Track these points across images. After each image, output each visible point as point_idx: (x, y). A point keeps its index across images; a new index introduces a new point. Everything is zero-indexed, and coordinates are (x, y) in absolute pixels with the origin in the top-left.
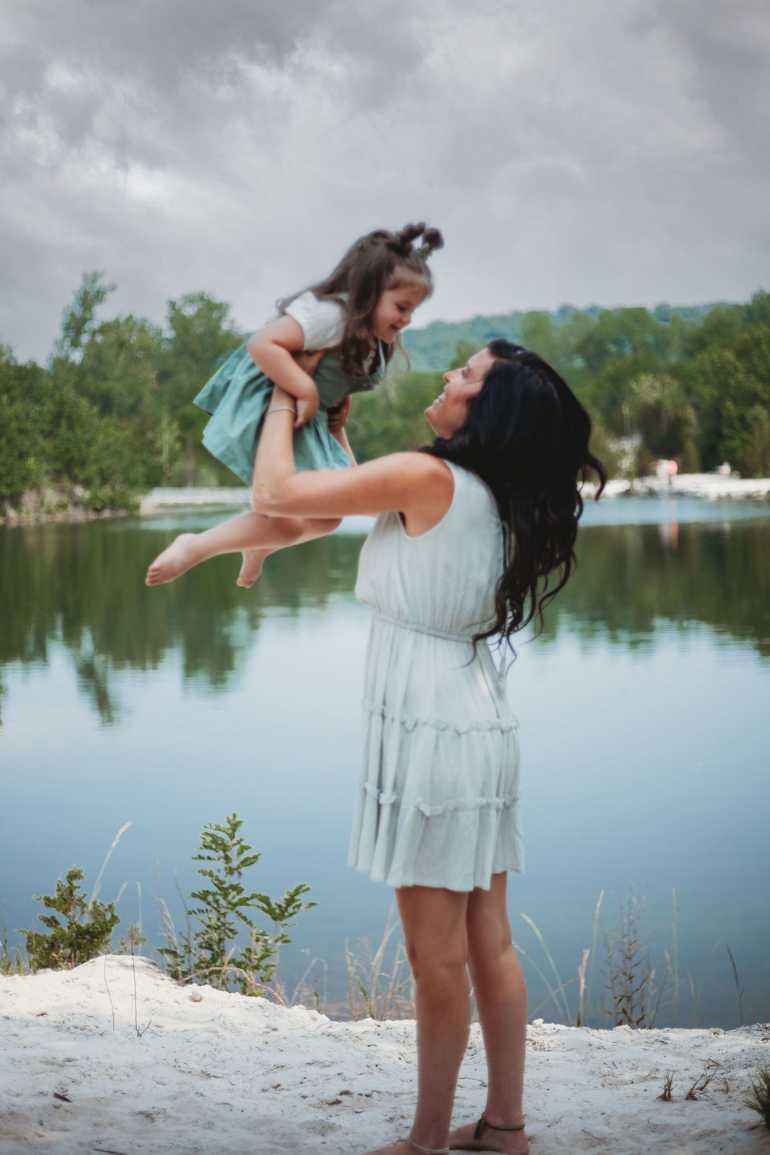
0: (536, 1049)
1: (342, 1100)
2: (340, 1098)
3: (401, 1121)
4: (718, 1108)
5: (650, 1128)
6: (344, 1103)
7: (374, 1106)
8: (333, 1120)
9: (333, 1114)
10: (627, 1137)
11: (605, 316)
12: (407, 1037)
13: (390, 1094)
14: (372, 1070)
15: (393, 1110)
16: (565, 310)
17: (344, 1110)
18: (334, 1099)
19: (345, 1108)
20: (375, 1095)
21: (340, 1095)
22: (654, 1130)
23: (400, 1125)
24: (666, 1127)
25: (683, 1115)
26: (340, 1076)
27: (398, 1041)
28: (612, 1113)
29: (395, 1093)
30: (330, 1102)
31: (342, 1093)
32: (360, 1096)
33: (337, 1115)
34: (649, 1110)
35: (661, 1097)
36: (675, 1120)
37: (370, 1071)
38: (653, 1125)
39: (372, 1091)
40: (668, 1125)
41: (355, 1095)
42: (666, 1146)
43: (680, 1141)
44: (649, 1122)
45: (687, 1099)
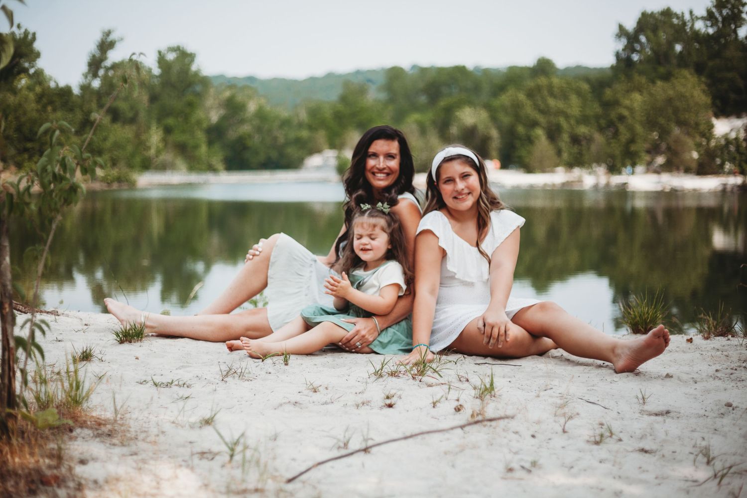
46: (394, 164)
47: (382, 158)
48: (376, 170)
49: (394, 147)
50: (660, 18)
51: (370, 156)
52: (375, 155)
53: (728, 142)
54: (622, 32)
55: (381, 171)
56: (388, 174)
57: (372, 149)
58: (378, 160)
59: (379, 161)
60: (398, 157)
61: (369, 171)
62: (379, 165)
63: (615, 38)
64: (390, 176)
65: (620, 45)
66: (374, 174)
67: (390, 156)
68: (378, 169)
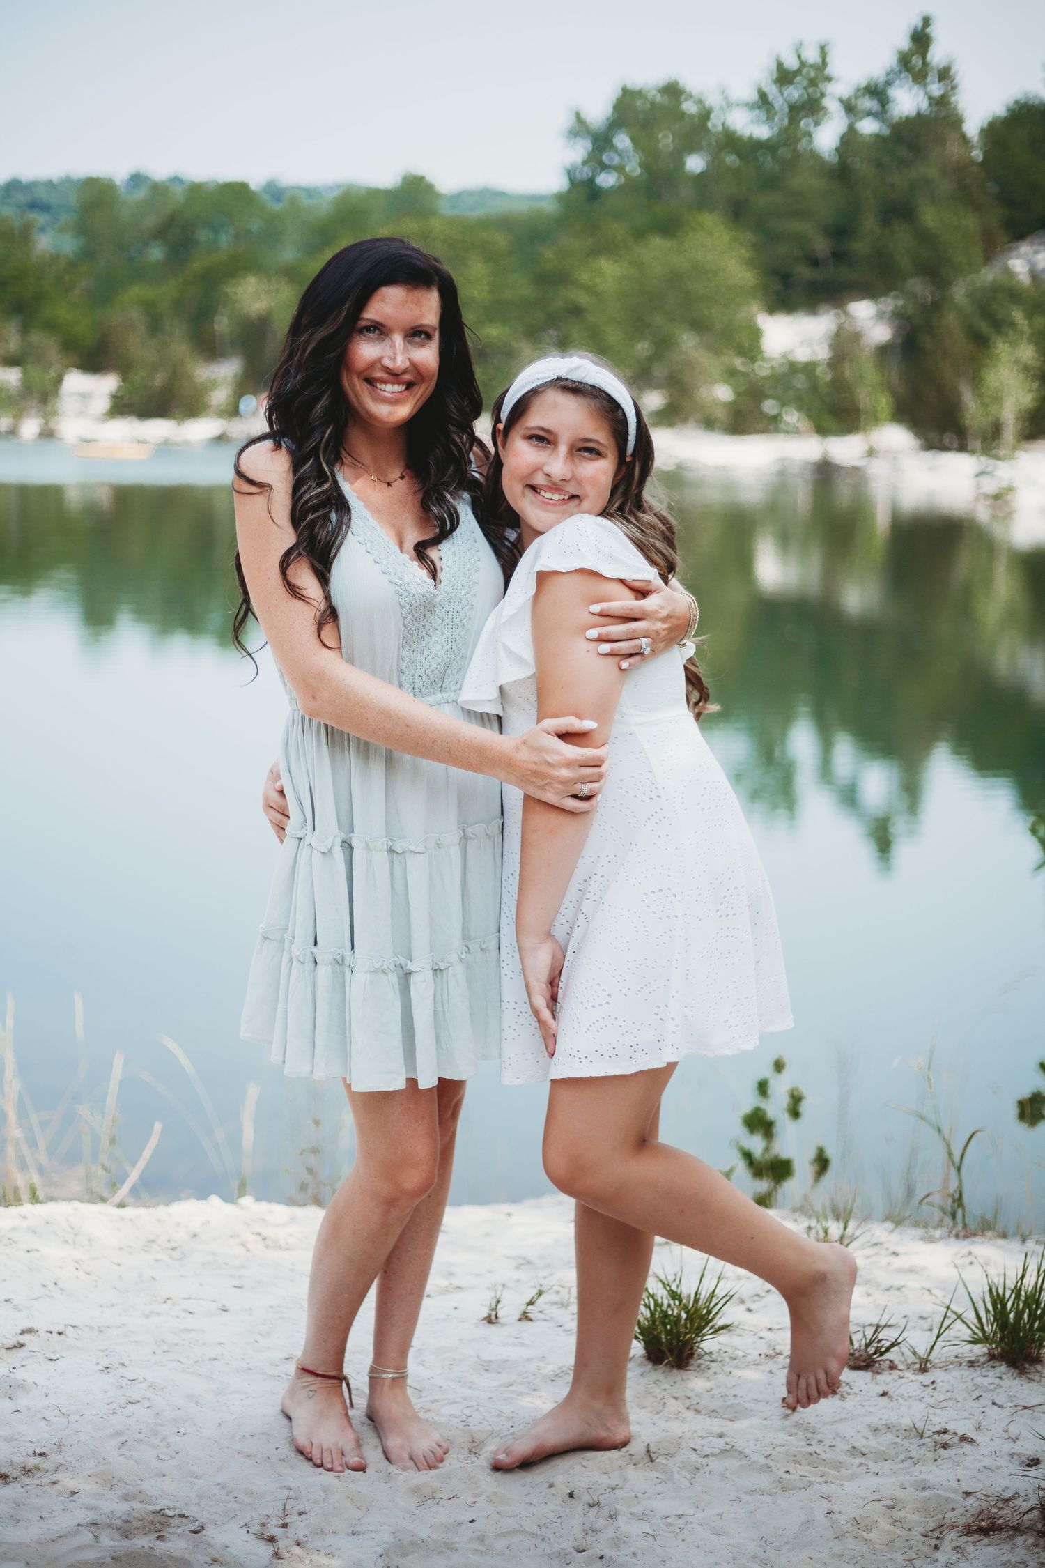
0: (267, 1247)
1: (26, 1342)
2: (22, 1339)
3: (122, 1370)
4: (565, 1331)
5: (482, 1365)
6: (29, 1347)
7: (73, 1348)
8: (20, 1374)
9: (17, 1365)
10: (453, 1380)
11: (196, 190)
12: (76, 1235)
13: (91, 1328)
14: (50, 1291)
15: (102, 1353)
16: (137, 179)
17: (32, 1356)
18: (14, 1341)
19: (33, 1353)
20: (69, 1331)
21: (20, 1334)
22: (487, 1368)
23: (122, 1377)
24: (505, 1364)
25: (522, 1345)
26: (8, 1303)
27: (66, 1241)
28: (423, 1345)
29: (99, 1327)
30: (8, 1346)
31: (23, 1332)
32: (49, 1334)
33: (23, 1366)
34: (473, 1340)
35: (485, 1319)
36: (514, 1353)
37: (47, 1292)
38: (486, 1361)
39: (65, 1325)
40: (506, 1361)
41: (42, 1333)
42: (513, 1392)
43: (529, 1383)
44: (478, 1357)
45: (520, 1320)
46: (428, 356)
47: (398, 339)
48: (378, 374)
49: (428, 308)
50: (659, 98)
51: (362, 331)
52: (379, 330)
53: (793, 368)
54: (580, 127)
55: (394, 376)
56: (409, 385)
57: (373, 312)
58: (387, 342)
59: (393, 346)
60: (436, 336)
61: (360, 374)
62: (394, 359)
63: (568, 137)
64: (416, 389)
65: (577, 152)
66: (371, 381)
67: (416, 334)
68: (386, 369)
